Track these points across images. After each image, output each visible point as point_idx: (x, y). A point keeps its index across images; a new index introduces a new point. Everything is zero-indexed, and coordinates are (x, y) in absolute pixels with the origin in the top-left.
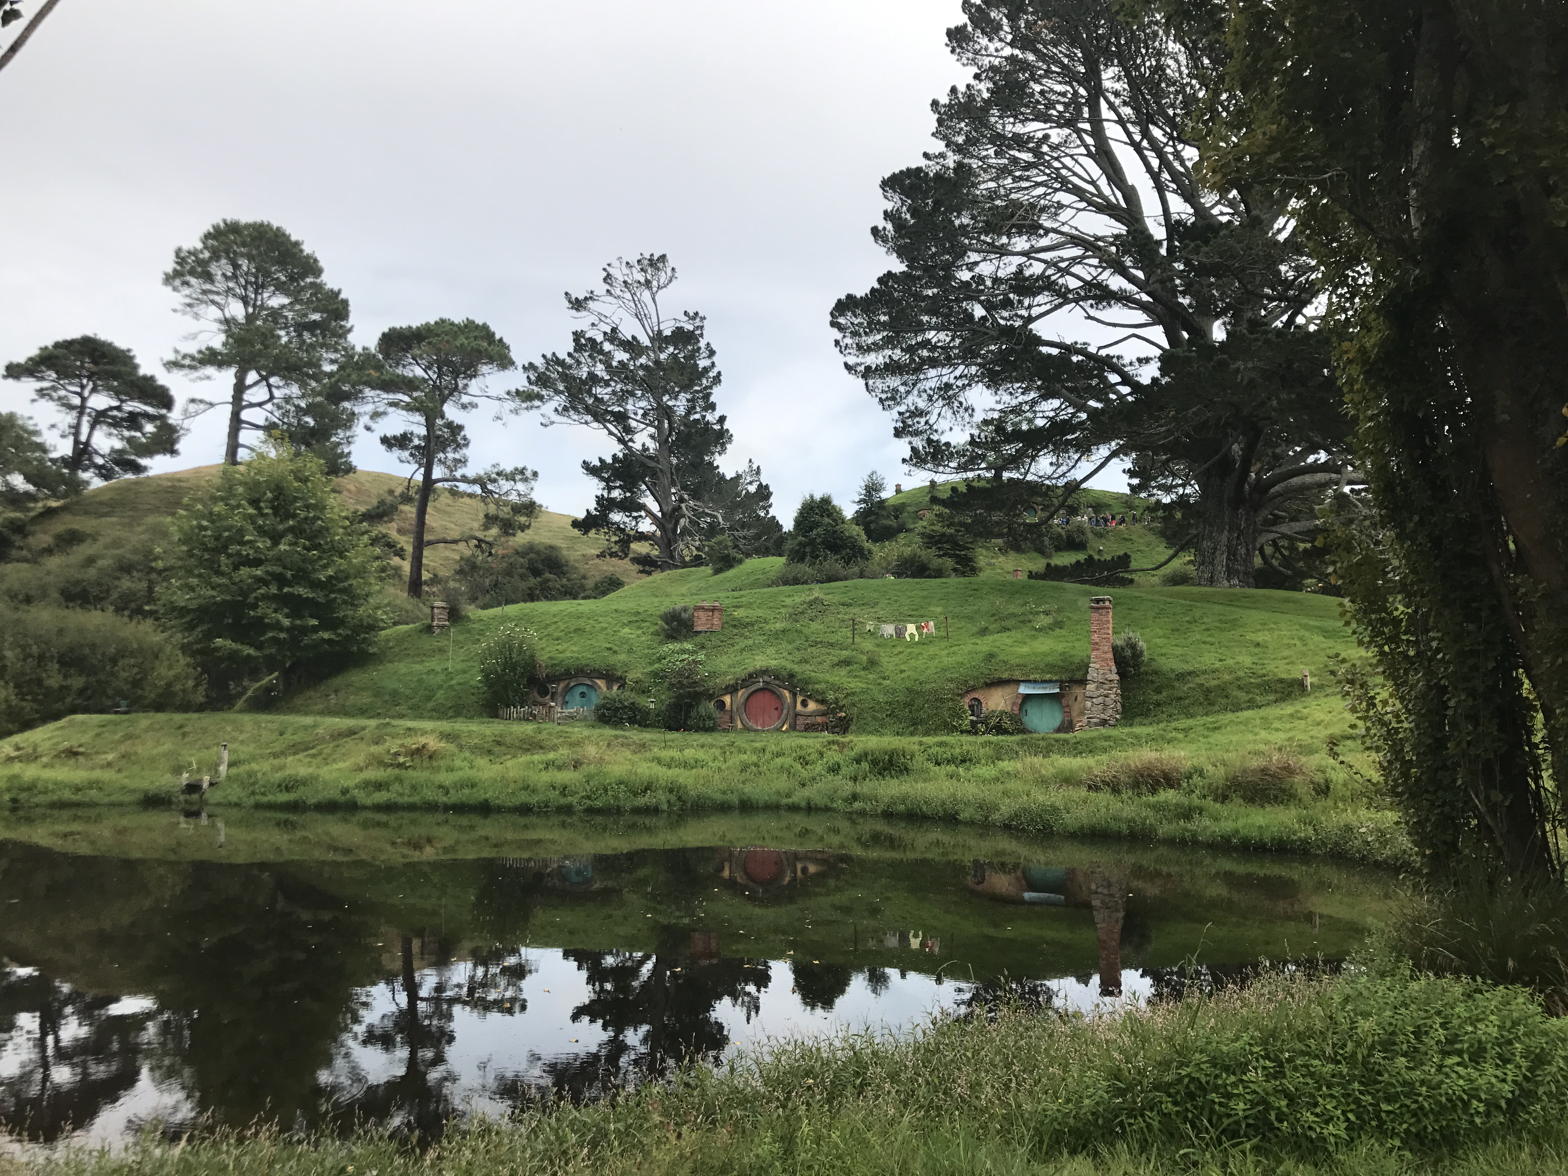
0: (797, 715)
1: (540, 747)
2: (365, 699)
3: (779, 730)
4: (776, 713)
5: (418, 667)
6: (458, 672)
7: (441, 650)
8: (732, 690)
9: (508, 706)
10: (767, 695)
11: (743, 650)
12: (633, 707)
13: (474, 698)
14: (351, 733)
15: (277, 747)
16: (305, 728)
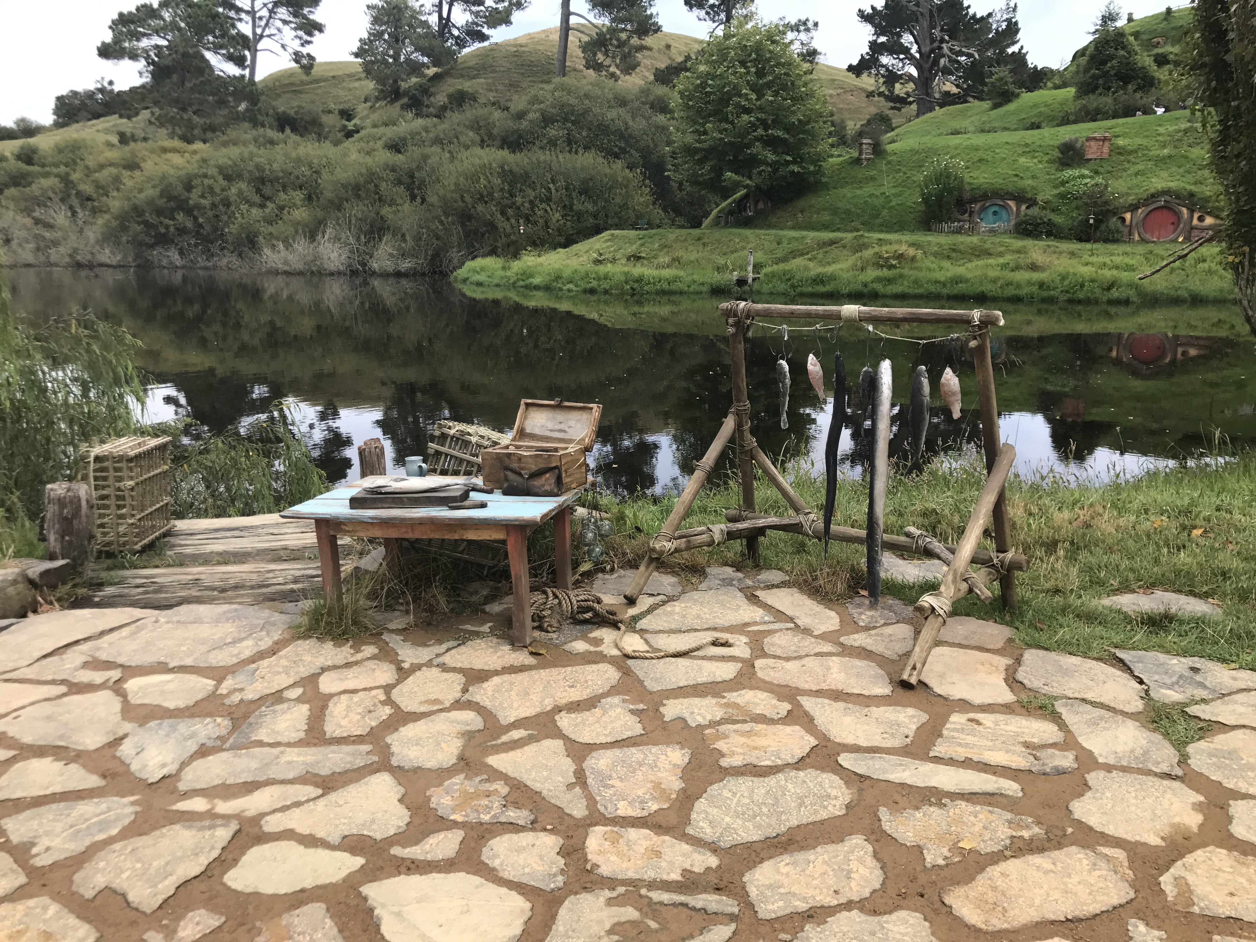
0: (1193, 228)
1: (988, 253)
2: (826, 217)
3: (1175, 241)
4: (1171, 228)
5: (858, 192)
6: (895, 195)
7: (873, 179)
8: (1133, 208)
9: (941, 222)
10: (1165, 212)
11: (1136, 174)
12: (1050, 223)
13: (912, 216)
14: (832, 242)
15: (779, 254)
16: (796, 239)
